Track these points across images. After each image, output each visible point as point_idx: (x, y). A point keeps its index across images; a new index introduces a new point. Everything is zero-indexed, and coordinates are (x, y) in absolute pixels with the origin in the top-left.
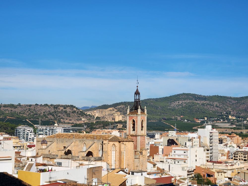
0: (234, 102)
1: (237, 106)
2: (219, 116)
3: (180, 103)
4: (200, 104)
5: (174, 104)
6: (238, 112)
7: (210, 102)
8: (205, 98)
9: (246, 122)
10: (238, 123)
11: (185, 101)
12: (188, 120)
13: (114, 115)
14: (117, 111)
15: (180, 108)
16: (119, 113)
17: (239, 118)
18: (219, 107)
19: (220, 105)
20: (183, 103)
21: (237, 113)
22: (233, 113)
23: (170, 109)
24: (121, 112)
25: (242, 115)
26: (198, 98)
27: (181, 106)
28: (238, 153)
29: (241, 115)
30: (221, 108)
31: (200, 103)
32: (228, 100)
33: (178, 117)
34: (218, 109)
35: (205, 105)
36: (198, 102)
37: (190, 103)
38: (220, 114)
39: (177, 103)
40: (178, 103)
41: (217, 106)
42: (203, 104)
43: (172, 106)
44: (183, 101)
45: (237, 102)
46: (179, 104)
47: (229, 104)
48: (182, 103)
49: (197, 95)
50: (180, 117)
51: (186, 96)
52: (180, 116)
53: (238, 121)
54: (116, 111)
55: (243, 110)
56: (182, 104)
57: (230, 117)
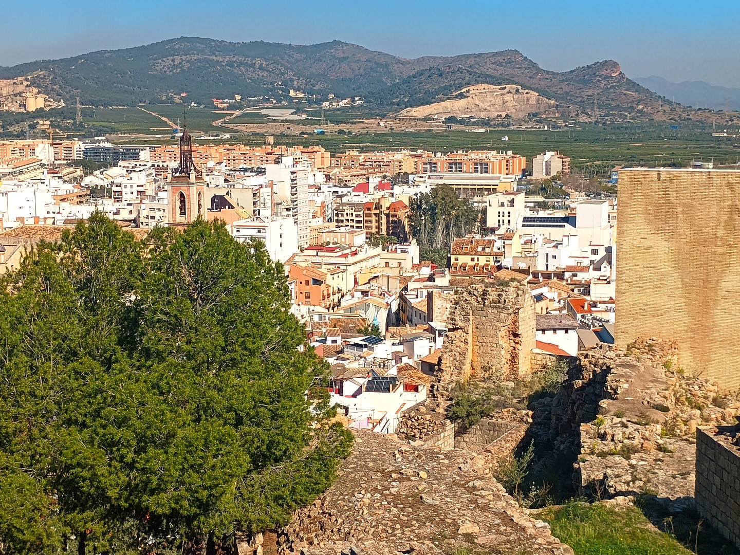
0: (297, 56)
1: (306, 66)
2: (268, 90)
3: (176, 62)
4: (223, 64)
5: (163, 64)
6: (310, 81)
7: (245, 60)
8: (232, 48)
9: (327, 105)
10: (310, 107)
11: (188, 58)
12: (199, 104)
13: (23, 95)
14: (30, 86)
15: (177, 73)
16: (35, 90)
17: (312, 95)
18: (267, 71)
19: (269, 65)
20: (182, 61)
21: (306, 84)
22: (298, 82)
23: (154, 76)
24: (38, 86)
25: (317, 88)
26: (218, 49)
27: (179, 70)
28: (344, 208)
29: (315, 88)
30: (270, 72)
31: (223, 62)
32: (285, 53)
33: (175, 96)
34: (265, 75)
35: (236, 65)
36: (218, 58)
37: (199, 60)
38: (270, 86)
39: (169, 61)
40: (171, 63)
41: (261, 68)
42: (230, 64)
43: (157, 68)
44: (184, 57)
45: (305, 56)
46: (174, 65)
47: (288, 62)
48: (180, 61)
49: (214, 41)
50: (179, 97)
51: (188, 44)
52: (179, 94)
53: (309, 101)
54: (27, 86)
55: (318, 75)
56: (180, 63)
57: (292, 93)
